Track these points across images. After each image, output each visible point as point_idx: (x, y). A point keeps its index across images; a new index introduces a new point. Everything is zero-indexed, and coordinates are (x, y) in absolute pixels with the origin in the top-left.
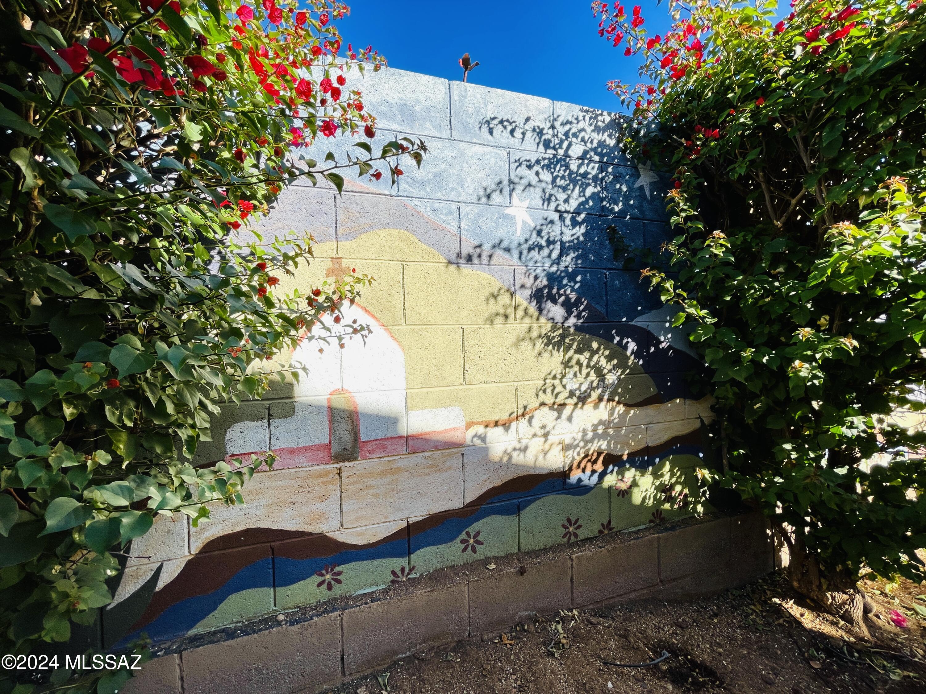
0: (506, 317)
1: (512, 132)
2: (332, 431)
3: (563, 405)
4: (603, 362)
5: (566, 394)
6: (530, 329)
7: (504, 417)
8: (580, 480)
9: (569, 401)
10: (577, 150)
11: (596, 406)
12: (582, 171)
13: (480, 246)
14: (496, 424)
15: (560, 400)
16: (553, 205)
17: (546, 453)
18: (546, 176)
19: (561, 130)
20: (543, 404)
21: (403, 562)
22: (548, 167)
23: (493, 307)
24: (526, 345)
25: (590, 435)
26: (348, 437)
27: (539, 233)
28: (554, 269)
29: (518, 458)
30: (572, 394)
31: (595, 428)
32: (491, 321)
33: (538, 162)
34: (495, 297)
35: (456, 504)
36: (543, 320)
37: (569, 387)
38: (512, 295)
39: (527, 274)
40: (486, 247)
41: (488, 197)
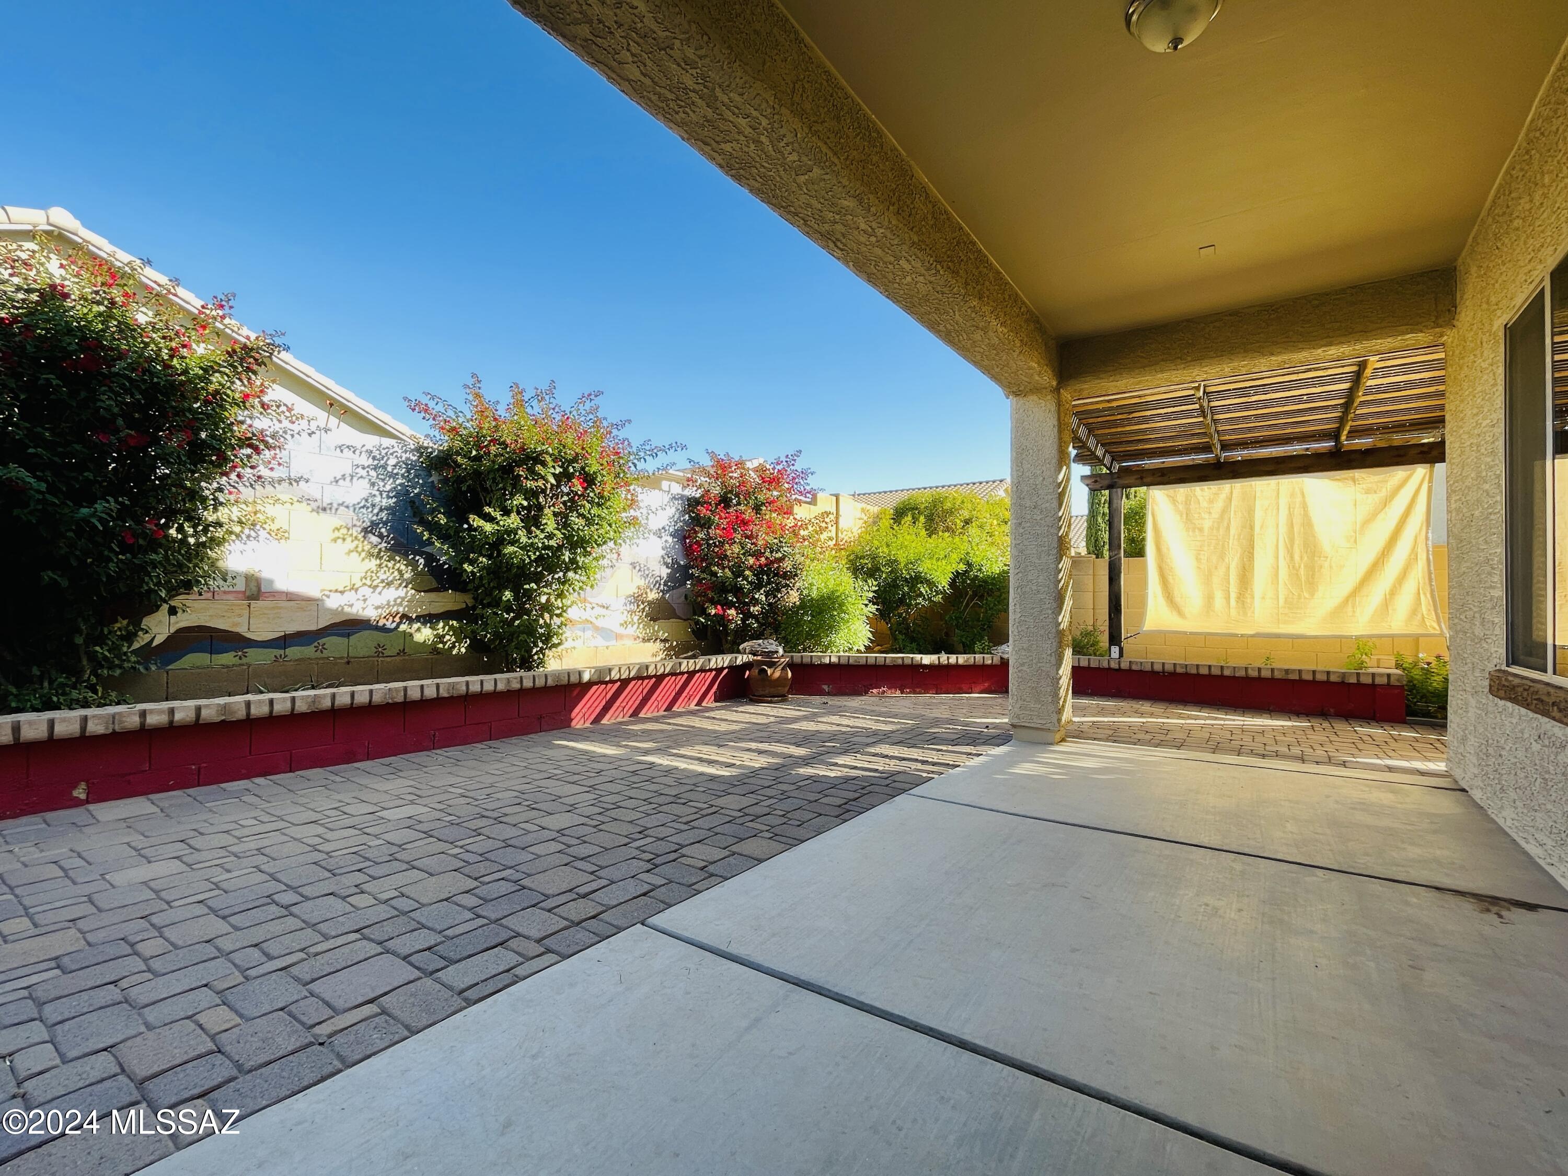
0: (344, 539)
1: (354, 452)
2: (247, 585)
3: (377, 586)
4: (403, 567)
5: (379, 581)
6: (357, 547)
9: (381, 585)
10: (392, 461)
11: (397, 589)
12: (395, 471)
13: (331, 504)
14: (336, 591)
15: (375, 583)
16: (376, 488)
17: (364, 609)
18: (373, 473)
19: (384, 452)
21: (282, 652)
22: (375, 469)
23: (337, 534)
25: (392, 603)
26: (254, 589)
27: (367, 500)
28: (375, 518)
29: (347, 609)
30: (383, 581)
31: (395, 600)
32: (335, 540)
33: (368, 466)
34: (338, 530)
35: (313, 627)
36: (366, 542)
37: (381, 578)
38: (348, 529)
39: (358, 520)
40: (335, 506)
41: (337, 482)
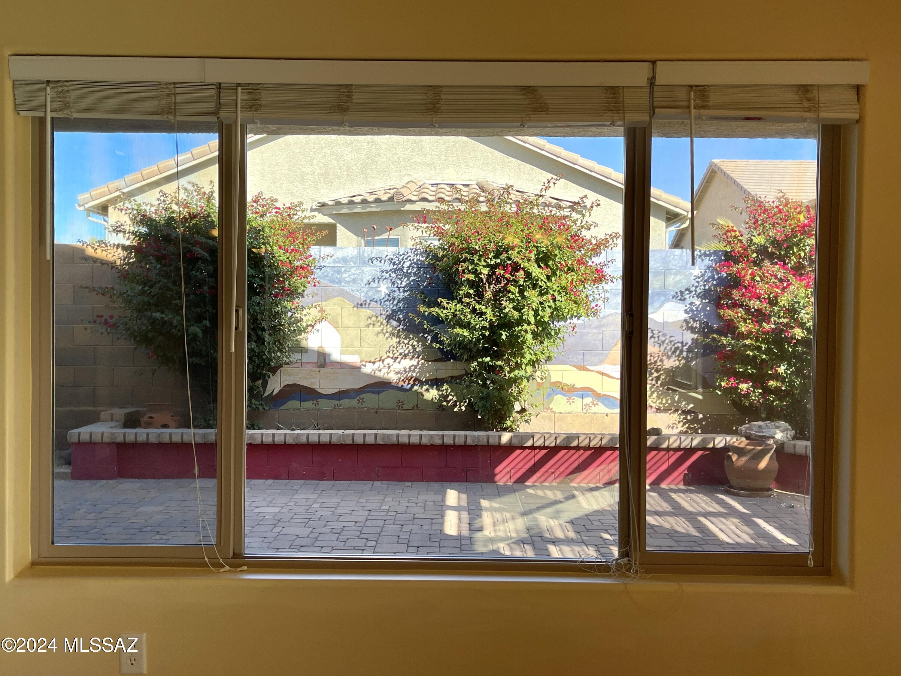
0: (374, 325)
1: (380, 262)
2: (318, 359)
3: (397, 358)
5: (398, 354)
6: (383, 330)
7: (373, 360)
8: (403, 386)
13: (366, 301)
14: (370, 362)
16: (396, 285)
20: (388, 357)
21: (337, 402)
22: (395, 272)
23: (370, 321)
24: (381, 335)
25: (408, 370)
26: (322, 361)
27: (389, 295)
28: (395, 308)
29: (378, 374)
30: (401, 354)
31: (410, 367)
32: (368, 326)
33: (390, 270)
34: (370, 318)
36: (388, 326)
37: (399, 352)
38: (377, 317)
39: (384, 310)
40: (368, 301)
41: (369, 284)
